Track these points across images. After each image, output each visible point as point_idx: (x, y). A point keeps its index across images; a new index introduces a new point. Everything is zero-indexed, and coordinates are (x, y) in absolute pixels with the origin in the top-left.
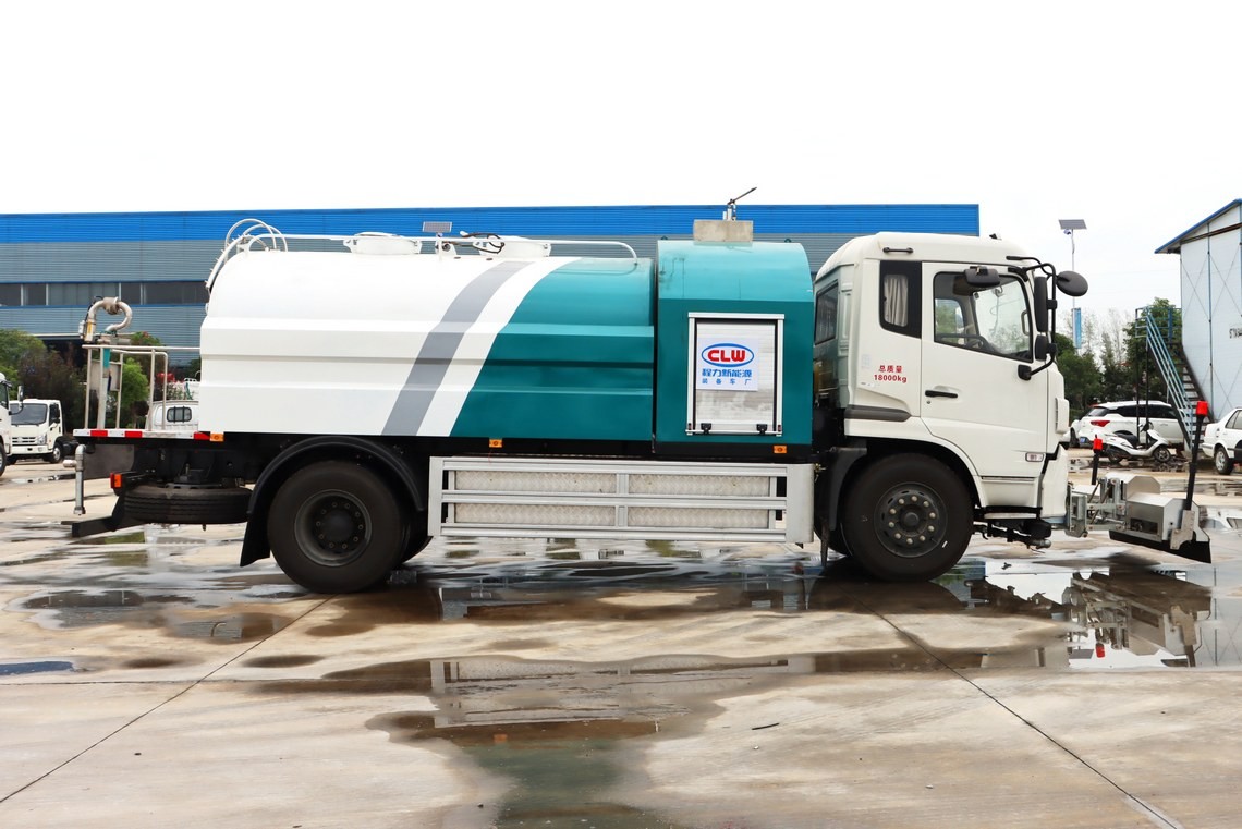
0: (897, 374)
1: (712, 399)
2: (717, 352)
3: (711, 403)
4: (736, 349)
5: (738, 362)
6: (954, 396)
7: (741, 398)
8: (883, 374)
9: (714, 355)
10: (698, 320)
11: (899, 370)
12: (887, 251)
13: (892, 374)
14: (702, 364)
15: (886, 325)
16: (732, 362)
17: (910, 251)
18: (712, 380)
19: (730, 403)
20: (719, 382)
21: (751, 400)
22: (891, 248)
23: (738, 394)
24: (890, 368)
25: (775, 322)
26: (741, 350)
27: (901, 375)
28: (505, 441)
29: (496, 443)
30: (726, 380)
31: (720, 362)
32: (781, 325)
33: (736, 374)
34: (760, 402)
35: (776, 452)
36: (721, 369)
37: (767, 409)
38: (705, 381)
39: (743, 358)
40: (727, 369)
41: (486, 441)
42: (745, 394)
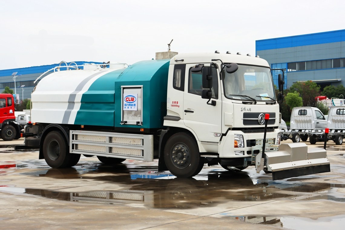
0: (177, 104)
1: (127, 113)
2: (127, 98)
3: (127, 115)
4: (132, 97)
5: (132, 101)
6: (193, 112)
7: (133, 113)
8: (173, 104)
9: (128, 99)
10: (124, 88)
11: (177, 103)
12: (176, 61)
13: (175, 104)
14: (125, 102)
15: (175, 87)
16: (131, 101)
17: (183, 60)
18: (127, 107)
19: (131, 115)
20: (128, 108)
21: (136, 113)
22: (178, 60)
23: (133, 112)
24: (175, 102)
25: (140, 88)
26: (133, 97)
27: (178, 105)
28: (85, 126)
29: (83, 127)
30: (130, 107)
31: (129, 101)
32: (142, 88)
33: (132, 105)
34: (138, 114)
35: (141, 131)
36: (129, 103)
37: (139, 116)
38: (125, 108)
39: (133, 100)
40: (130, 103)
41: (80, 126)
42: (134, 112)
